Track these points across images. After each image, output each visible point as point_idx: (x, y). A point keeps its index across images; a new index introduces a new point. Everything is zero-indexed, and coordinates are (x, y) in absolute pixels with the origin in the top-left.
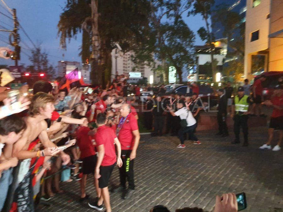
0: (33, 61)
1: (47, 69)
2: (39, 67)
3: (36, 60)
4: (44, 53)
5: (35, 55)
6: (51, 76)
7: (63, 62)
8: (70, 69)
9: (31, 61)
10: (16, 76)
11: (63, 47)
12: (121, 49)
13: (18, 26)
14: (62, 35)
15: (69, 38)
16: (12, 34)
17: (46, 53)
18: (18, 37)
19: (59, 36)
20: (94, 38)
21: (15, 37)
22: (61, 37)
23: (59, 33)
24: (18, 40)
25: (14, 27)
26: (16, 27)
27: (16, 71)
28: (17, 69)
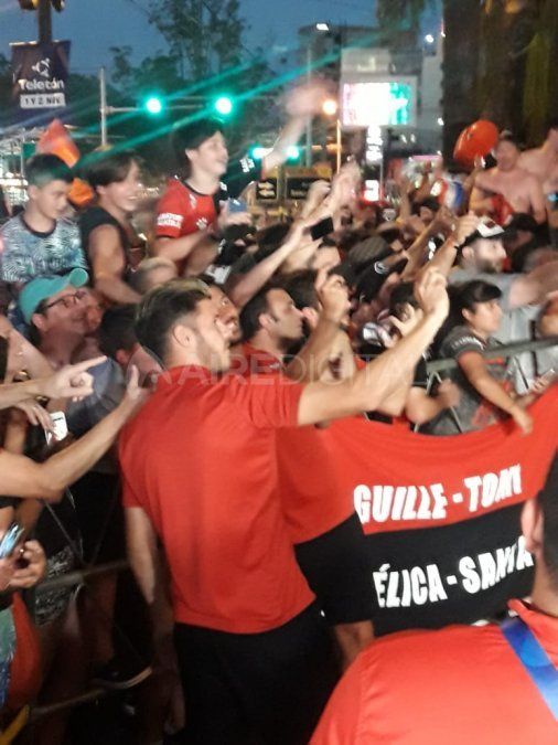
2: (200, 63)
7: (328, 34)
8: (360, 68)
9: (162, 28)
10: (45, 97)
27: (45, 73)
28: (46, 62)
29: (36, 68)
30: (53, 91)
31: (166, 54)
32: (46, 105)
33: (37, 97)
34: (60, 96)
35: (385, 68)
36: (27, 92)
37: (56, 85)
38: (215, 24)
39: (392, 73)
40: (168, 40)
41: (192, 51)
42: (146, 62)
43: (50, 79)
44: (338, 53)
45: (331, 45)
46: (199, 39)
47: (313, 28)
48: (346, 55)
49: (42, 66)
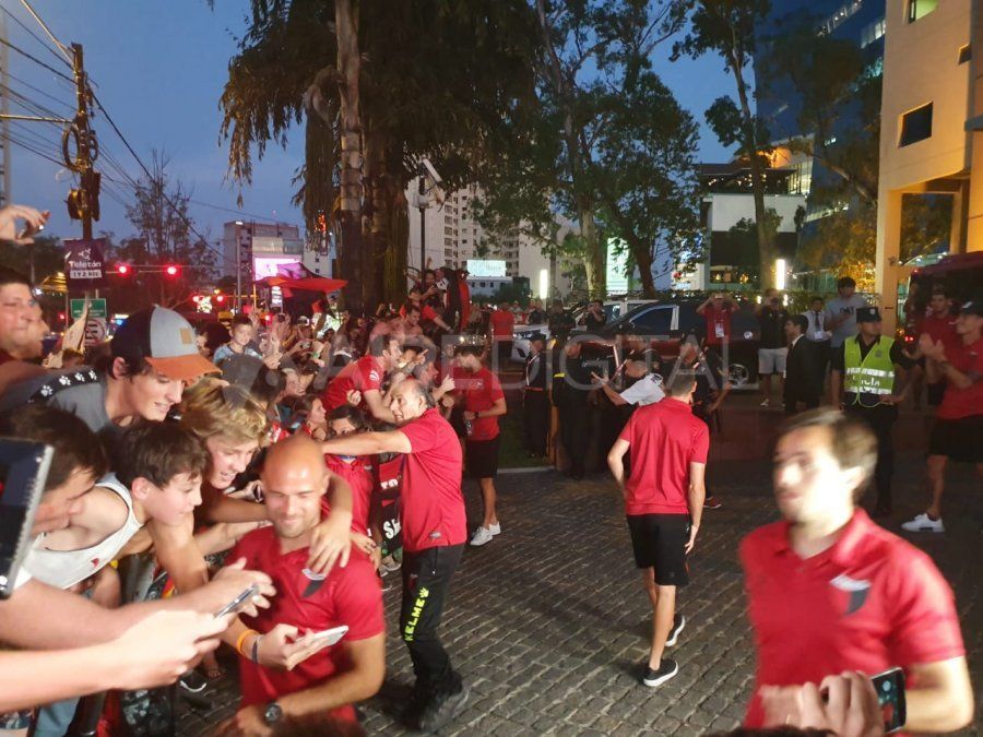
0: (140, 224)
1: (189, 251)
2: (161, 242)
5: (144, 204)
6: (202, 273)
7: (242, 227)
8: (265, 249)
9: (133, 221)
10: (87, 272)
11: (237, 172)
12: (438, 178)
13: (91, 104)
14: (236, 130)
15: (260, 141)
16: (72, 133)
17: (182, 196)
18: (92, 142)
19: (226, 136)
20: (347, 141)
21: (78, 141)
22: (233, 140)
23: (227, 126)
24: (93, 152)
25: (77, 106)
26: (82, 106)
27: (88, 257)
28: (88, 251)
29: (82, 254)
30: (93, 269)
31: (138, 237)
32: (88, 276)
33: (82, 272)
34: (99, 272)
35: (281, 249)
36: (75, 268)
37: (95, 265)
38: (170, 221)
39: (285, 253)
40: (139, 228)
41: (156, 236)
42: (123, 242)
43: (91, 261)
44: (250, 239)
45: (244, 233)
46: (159, 229)
47: (234, 223)
48: (255, 241)
49: (85, 253)
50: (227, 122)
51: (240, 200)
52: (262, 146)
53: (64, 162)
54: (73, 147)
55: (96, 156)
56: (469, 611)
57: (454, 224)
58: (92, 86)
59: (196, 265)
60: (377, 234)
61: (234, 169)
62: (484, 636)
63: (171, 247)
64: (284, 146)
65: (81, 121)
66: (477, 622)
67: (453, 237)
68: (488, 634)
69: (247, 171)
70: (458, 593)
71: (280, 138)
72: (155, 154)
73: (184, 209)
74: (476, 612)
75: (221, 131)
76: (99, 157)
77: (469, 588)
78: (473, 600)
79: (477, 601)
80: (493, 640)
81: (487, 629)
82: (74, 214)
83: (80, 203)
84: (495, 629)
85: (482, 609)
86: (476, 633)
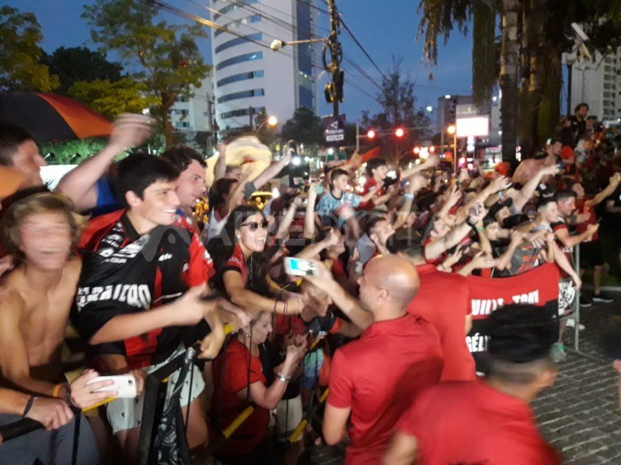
0: (384, 104)
1: (414, 118)
2: (397, 115)
3: (390, 102)
4: (407, 83)
5: (387, 91)
6: (421, 132)
7: (450, 99)
8: (464, 113)
9: (381, 103)
10: (336, 136)
11: (429, 57)
12: (585, 37)
13: (338, 26)
14: (429, 27)
15: (445, 32)
16: (328, 47)
17: (410, 82)
18: (339, 51)
19: (422, 32)
20: (507, 20)
21: (332, 51)
22: (427, 35)
23: (423, 25)
24: (339, 57)
25: (331, 29)
26: (334, 28)
27: (336, 127)
28: (336, 123)
29: (333, 125)
30: (339, 134)
31: (383, 112)
32: (336, 139)
33: (333, 136)
34: (342, 135)
35: (475, 112)
36: (329, 134)
37: (340, 131)
38: (403, 99)
40: (384, 107)
41: (394, 111)
42: (375, 116)
43: (338, 129)
44: (454, 107)
45: (451, 104)
46: (396, 106)
47: (444, 97)
48: (458, 108)
49: (335, 124)
50: (423, 22)
51: (431, 77)
52: (447, 35)
53: (323, 67)
54: (329, 57)
55: (341, 60)
56: (582, 422)
57: (612, 80)
58: (340, 14)
59: (418, 128)
60: (535, 91)
61: (427, 55)
62: (592, 452)
63: (403, 117)
64: (465, 34)
65: (333, 38)
66: (588, 436)
67: (611, 91)
68: (597, 450)
69: (435, 54)
70: (573, 401)
71: (463, 29)
72: (394, 57)
73: (411, 91)
74: (590, 424)
75: (419, 30)
76: (343, 60)
77: (586, 398)
78: (586, 412)
79: (592, 414)
80: (600, 458)
81: (596, 445)
82: (328, 99)
83: (332, 92)
84: (604, 448)
85: (596, 422)
86: (585, 448)
